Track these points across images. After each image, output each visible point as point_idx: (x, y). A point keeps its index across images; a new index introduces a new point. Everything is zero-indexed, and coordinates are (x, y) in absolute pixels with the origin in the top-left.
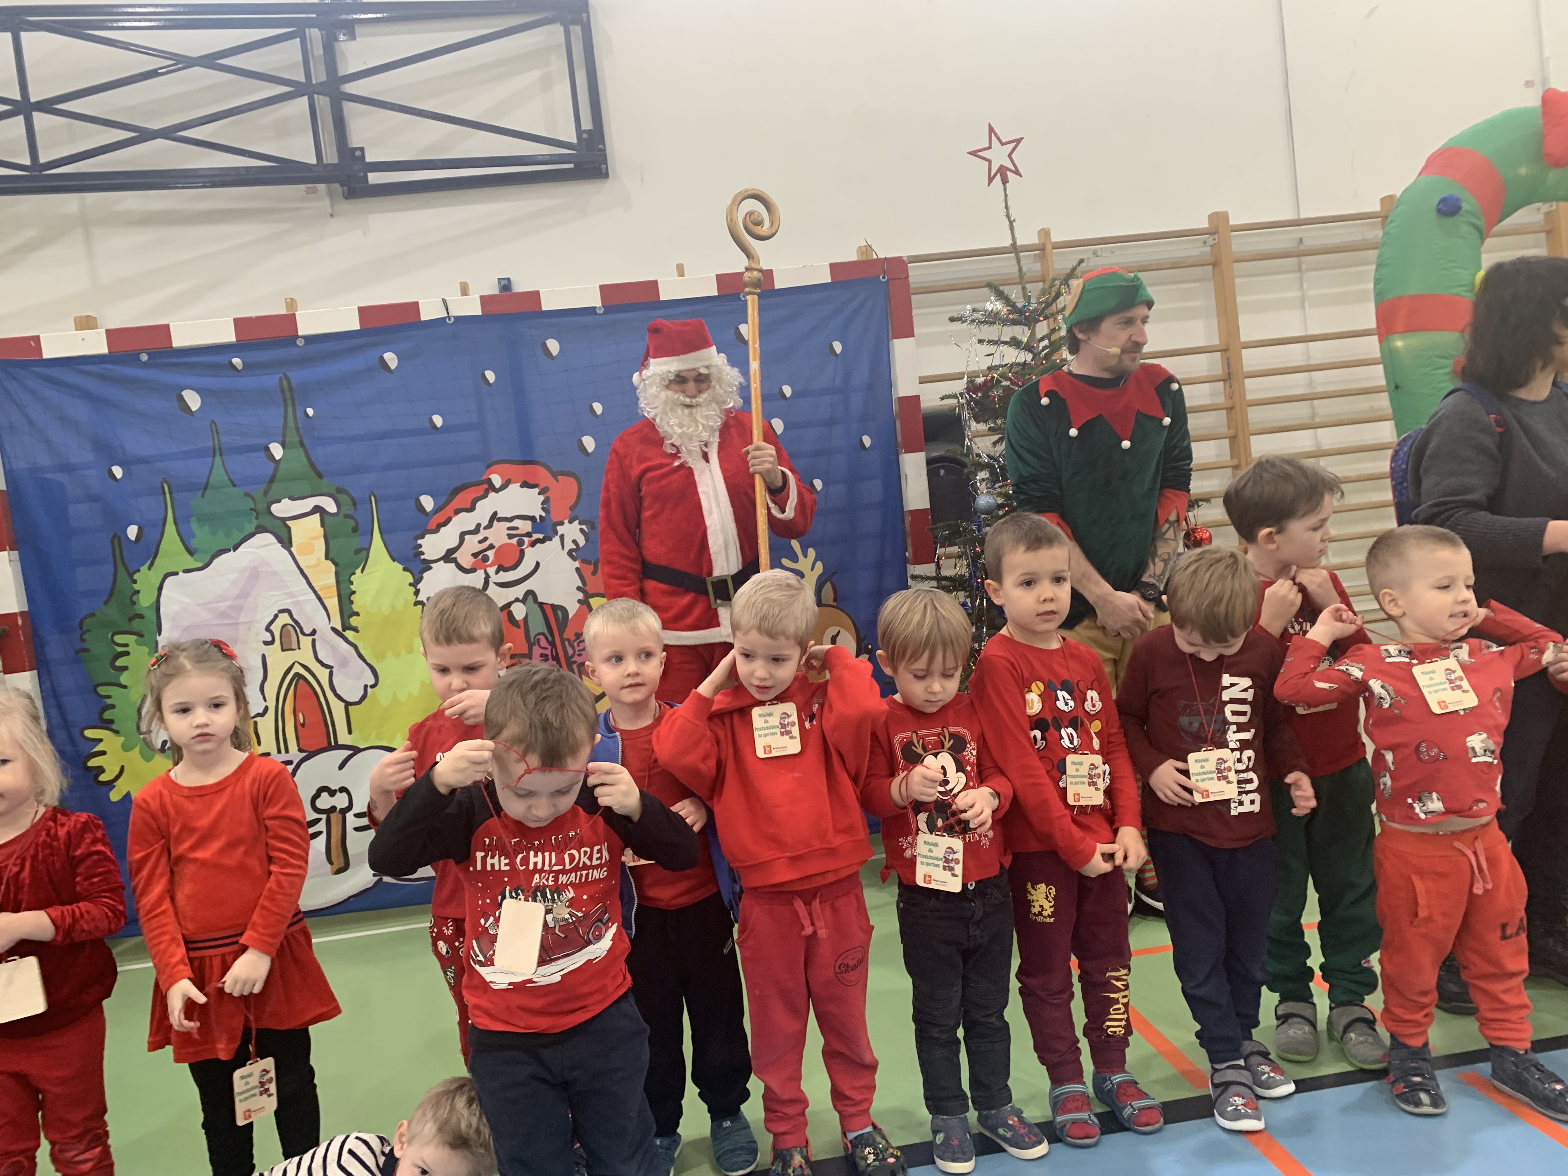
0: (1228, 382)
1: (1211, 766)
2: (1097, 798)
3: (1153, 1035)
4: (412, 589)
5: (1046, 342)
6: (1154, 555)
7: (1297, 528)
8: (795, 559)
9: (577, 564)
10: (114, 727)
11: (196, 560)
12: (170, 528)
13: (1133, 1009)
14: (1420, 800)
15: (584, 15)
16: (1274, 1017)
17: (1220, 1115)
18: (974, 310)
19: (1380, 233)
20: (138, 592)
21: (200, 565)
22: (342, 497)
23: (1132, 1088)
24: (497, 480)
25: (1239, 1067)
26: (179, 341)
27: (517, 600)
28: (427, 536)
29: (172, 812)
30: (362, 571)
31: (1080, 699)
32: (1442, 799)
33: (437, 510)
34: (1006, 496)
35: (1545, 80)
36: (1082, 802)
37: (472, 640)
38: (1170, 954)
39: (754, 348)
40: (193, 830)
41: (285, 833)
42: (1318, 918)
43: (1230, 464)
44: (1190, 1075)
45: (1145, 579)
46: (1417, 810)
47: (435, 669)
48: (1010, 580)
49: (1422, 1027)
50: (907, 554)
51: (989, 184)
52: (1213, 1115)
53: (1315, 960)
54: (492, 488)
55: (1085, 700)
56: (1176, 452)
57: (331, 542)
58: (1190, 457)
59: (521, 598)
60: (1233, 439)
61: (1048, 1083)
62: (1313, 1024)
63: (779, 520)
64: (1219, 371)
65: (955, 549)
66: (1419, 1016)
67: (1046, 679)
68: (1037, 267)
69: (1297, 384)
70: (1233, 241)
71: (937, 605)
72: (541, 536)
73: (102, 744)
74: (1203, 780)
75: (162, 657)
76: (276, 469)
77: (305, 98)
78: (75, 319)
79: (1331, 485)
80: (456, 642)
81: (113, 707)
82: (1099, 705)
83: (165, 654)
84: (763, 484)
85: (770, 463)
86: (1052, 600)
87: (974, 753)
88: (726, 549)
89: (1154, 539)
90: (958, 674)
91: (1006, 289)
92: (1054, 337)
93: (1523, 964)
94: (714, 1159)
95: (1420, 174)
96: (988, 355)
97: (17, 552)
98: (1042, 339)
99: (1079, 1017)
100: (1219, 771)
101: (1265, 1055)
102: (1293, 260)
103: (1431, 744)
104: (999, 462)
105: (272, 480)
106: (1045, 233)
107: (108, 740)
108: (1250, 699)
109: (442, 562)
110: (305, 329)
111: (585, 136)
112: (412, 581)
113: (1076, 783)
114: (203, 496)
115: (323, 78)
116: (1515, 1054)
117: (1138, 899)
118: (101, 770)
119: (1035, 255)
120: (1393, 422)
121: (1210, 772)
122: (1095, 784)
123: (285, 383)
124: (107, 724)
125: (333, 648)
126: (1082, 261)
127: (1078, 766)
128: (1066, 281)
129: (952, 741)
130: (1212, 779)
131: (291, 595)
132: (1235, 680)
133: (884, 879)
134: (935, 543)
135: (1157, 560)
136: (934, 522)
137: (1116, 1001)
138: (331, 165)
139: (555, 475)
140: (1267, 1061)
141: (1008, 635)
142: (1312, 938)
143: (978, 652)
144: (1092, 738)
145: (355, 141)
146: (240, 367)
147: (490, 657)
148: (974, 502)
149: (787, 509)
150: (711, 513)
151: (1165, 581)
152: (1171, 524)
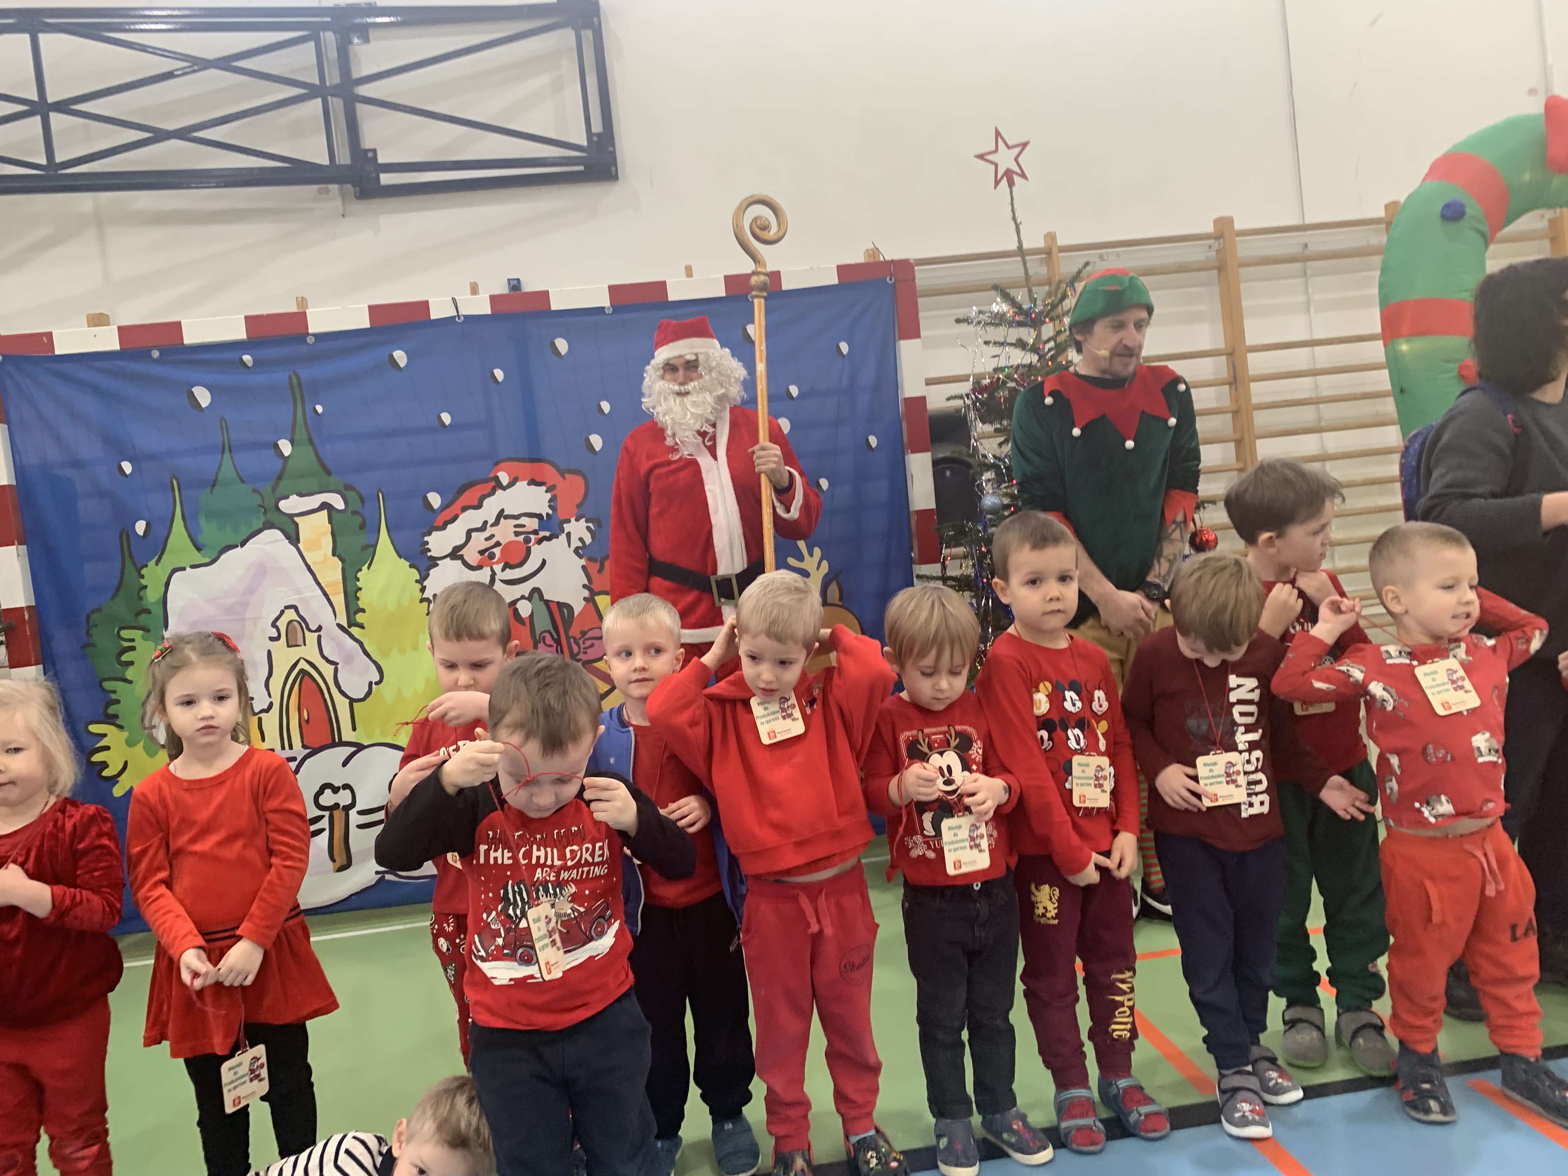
0: (1234, 387)
1: (1220, 769)
2: (1103, 800)
3: (1159, 1039)
4: (418, 586)
5: (1052, 344)
6: (1159, 555)
7: (1297, 533)
8: (801, 558)
9: (583, 562)
10: (118, 722)
11: (203, 556)
12: (178, 524)
13: (1139, 1013)
14: (1428, 804)
15: (596, 20)
16: (1281, 1022)
17: (1228, 1121)
18: (980, 312)
19: (1384, 239)
20: (146, 587)
21: (208, 560)
22: (350, 494)
23: (1138, 1093)
24: (504, 478)
25: (1248, 1073)
26: (189, 339)
27: (523, 597)
28: (434, 533)
29: (172, 807)
30: (369, 568)
31: (1087, 700)
32: (1452, 800)
33: (444, 507)
34: (1012, 496)
35: (1547, 88)
36: (1088, 804)
37: (481, 636)
38: (1178, 958)
39: (761, 350)
40: (193, 823)
41: (288, 827)
42: (1323, 922)
43: (1237, 467)
44: (1198, 1081)
45: (1150, 578)
46: (1426, 814)
47: (442, 664)
48: (1016, 579)
49: (1431, 1033)
50: (913, 554)
51: (995, 187)
52: (1220, 1121)
53: (1322, 964)
54: (499, 485)
55: (1092, 700)
56: (1184, 453)
57: (338, 539)
58: (1198, 459)
59: (527, 596)
60: (1239, 443)
61: (1052, 1088)
62: (1321, 1029)
63: (784, 520)
64: (1224, 374)
65: (961, 550)
66: (1428, 1022)
67: (1054, 680)
68: (1043, 271)
69: (1302, 388)
70: (1239, 246)
71: (945, 603)
72: (547, 534)
73: (106, 739)
74: (1211, 784)
75: (167, 649)
76: (284, 467)
77: (319, 100)
78: (88, 316)
79: (1332, 490)
80: (467, 639)
81: (118, 702)
82: (1105, 705)
83: (170, 646)
84: (768, 482)
85: (775, 462)
86: (1058, 599)
87: (980, 752)
88: (731, 549)
89: (1159, 540)
90: (965, 672)
91: (1012, 292)
92: (1059, 339)
93: (1534, 968)
94: (716, 1164)
95: (1424, 180)
96: (994, 357)
97: (25, 547)
98: (1048, 341)
99: (1084, 1021)
100: (1228, 775)
101: (1273, 1060)
102: (1298, 266)
103: (1438, 746)
104: (1005, 462)
105: (280, 478)
106: (1051, 237)
107: (113, 736)
108: (1257, 699)
109: (448, 559)
110: (314, 327)
111: (595, 138)
112: (418, 578)
113: (1082, 785)
114: (211, 492)
115: (337, 80)
116: (1527, 1062)
117: (1144, 902)
118: (104, 765)
119: (1041, 259)
120: (1398, 427)
121: (1219, 776)
122: (1101, 786)
123: (295, 381)
124: (111, 719)
125: (339, 645)
126: (1087, 264)
127: (1084, 768)
128: (1072, 283)
129: (958, 740)
130: (1221, 782)
131: (298, 591)
132: (1241, 681)
133: (889, 878)
134: (941, 544)
135: (1162, 560)
136: (940, 521)
137: (1122, 1004)
138: (344, 165)
139: (562, 473)
140: (1274, 1067)
141: (1015, 634)
142: (1318, 942)
143: (984, 652)
144: (1098, 739)
145: (367, 143)
146: (250, 364)
147: (495, 654)
148: (980, 502)
149: (792, 509)
150: (716, 512)
151: (1170, 582)
152: (1178, 525)
